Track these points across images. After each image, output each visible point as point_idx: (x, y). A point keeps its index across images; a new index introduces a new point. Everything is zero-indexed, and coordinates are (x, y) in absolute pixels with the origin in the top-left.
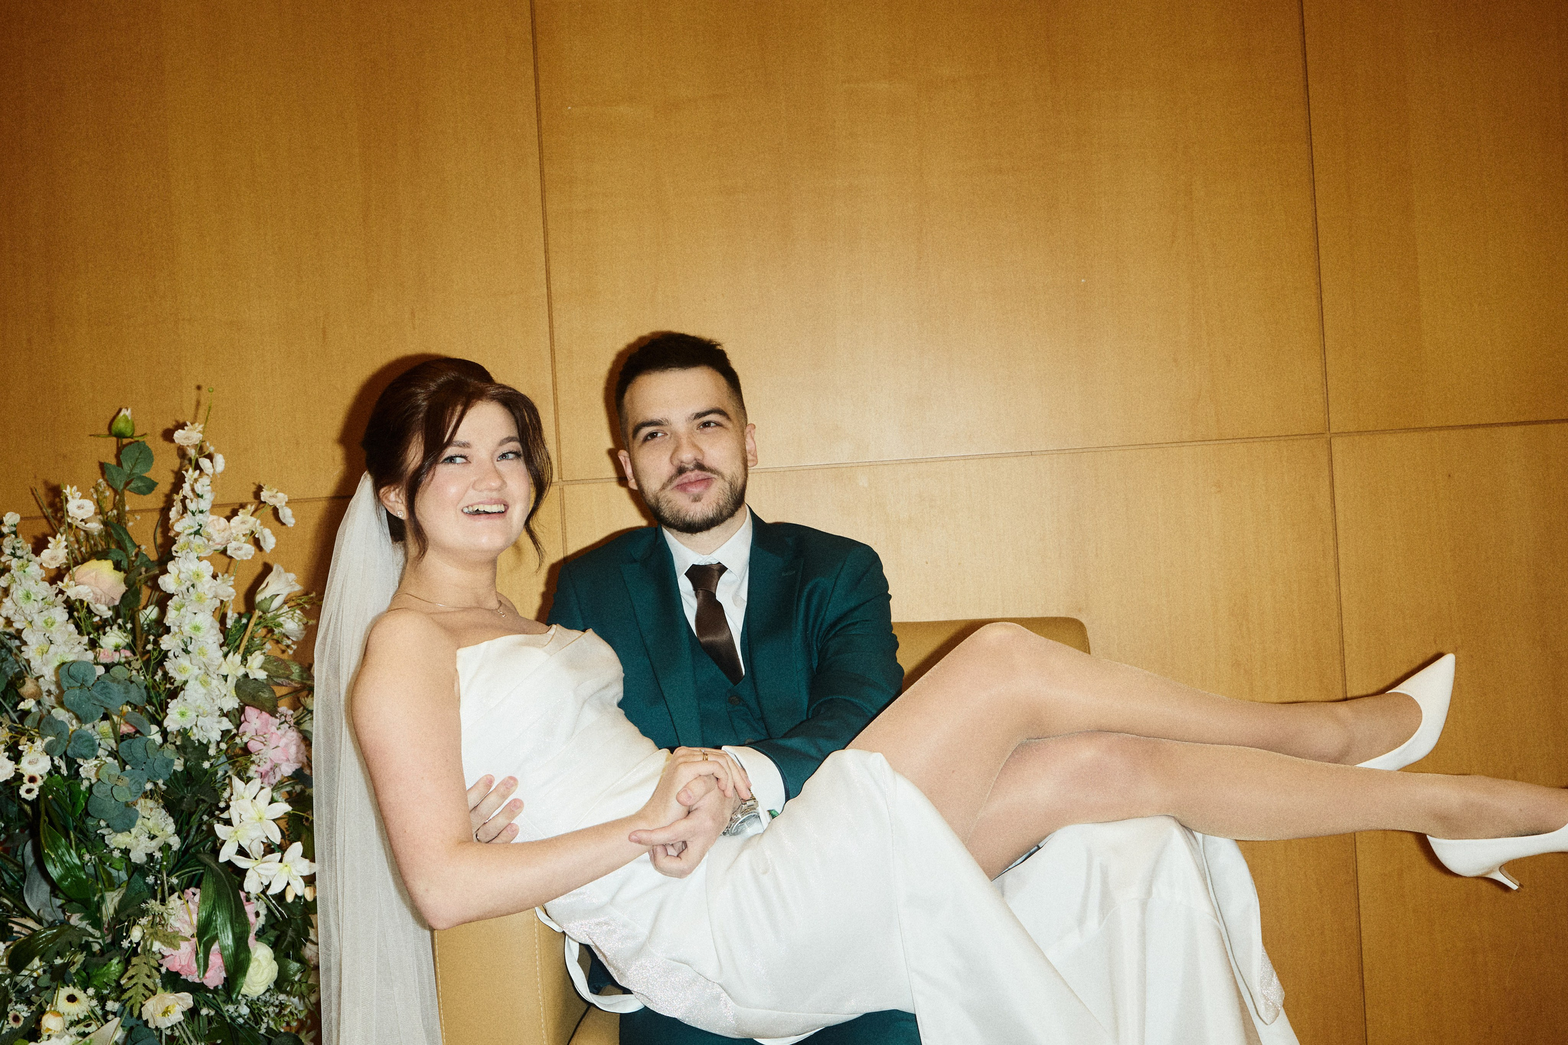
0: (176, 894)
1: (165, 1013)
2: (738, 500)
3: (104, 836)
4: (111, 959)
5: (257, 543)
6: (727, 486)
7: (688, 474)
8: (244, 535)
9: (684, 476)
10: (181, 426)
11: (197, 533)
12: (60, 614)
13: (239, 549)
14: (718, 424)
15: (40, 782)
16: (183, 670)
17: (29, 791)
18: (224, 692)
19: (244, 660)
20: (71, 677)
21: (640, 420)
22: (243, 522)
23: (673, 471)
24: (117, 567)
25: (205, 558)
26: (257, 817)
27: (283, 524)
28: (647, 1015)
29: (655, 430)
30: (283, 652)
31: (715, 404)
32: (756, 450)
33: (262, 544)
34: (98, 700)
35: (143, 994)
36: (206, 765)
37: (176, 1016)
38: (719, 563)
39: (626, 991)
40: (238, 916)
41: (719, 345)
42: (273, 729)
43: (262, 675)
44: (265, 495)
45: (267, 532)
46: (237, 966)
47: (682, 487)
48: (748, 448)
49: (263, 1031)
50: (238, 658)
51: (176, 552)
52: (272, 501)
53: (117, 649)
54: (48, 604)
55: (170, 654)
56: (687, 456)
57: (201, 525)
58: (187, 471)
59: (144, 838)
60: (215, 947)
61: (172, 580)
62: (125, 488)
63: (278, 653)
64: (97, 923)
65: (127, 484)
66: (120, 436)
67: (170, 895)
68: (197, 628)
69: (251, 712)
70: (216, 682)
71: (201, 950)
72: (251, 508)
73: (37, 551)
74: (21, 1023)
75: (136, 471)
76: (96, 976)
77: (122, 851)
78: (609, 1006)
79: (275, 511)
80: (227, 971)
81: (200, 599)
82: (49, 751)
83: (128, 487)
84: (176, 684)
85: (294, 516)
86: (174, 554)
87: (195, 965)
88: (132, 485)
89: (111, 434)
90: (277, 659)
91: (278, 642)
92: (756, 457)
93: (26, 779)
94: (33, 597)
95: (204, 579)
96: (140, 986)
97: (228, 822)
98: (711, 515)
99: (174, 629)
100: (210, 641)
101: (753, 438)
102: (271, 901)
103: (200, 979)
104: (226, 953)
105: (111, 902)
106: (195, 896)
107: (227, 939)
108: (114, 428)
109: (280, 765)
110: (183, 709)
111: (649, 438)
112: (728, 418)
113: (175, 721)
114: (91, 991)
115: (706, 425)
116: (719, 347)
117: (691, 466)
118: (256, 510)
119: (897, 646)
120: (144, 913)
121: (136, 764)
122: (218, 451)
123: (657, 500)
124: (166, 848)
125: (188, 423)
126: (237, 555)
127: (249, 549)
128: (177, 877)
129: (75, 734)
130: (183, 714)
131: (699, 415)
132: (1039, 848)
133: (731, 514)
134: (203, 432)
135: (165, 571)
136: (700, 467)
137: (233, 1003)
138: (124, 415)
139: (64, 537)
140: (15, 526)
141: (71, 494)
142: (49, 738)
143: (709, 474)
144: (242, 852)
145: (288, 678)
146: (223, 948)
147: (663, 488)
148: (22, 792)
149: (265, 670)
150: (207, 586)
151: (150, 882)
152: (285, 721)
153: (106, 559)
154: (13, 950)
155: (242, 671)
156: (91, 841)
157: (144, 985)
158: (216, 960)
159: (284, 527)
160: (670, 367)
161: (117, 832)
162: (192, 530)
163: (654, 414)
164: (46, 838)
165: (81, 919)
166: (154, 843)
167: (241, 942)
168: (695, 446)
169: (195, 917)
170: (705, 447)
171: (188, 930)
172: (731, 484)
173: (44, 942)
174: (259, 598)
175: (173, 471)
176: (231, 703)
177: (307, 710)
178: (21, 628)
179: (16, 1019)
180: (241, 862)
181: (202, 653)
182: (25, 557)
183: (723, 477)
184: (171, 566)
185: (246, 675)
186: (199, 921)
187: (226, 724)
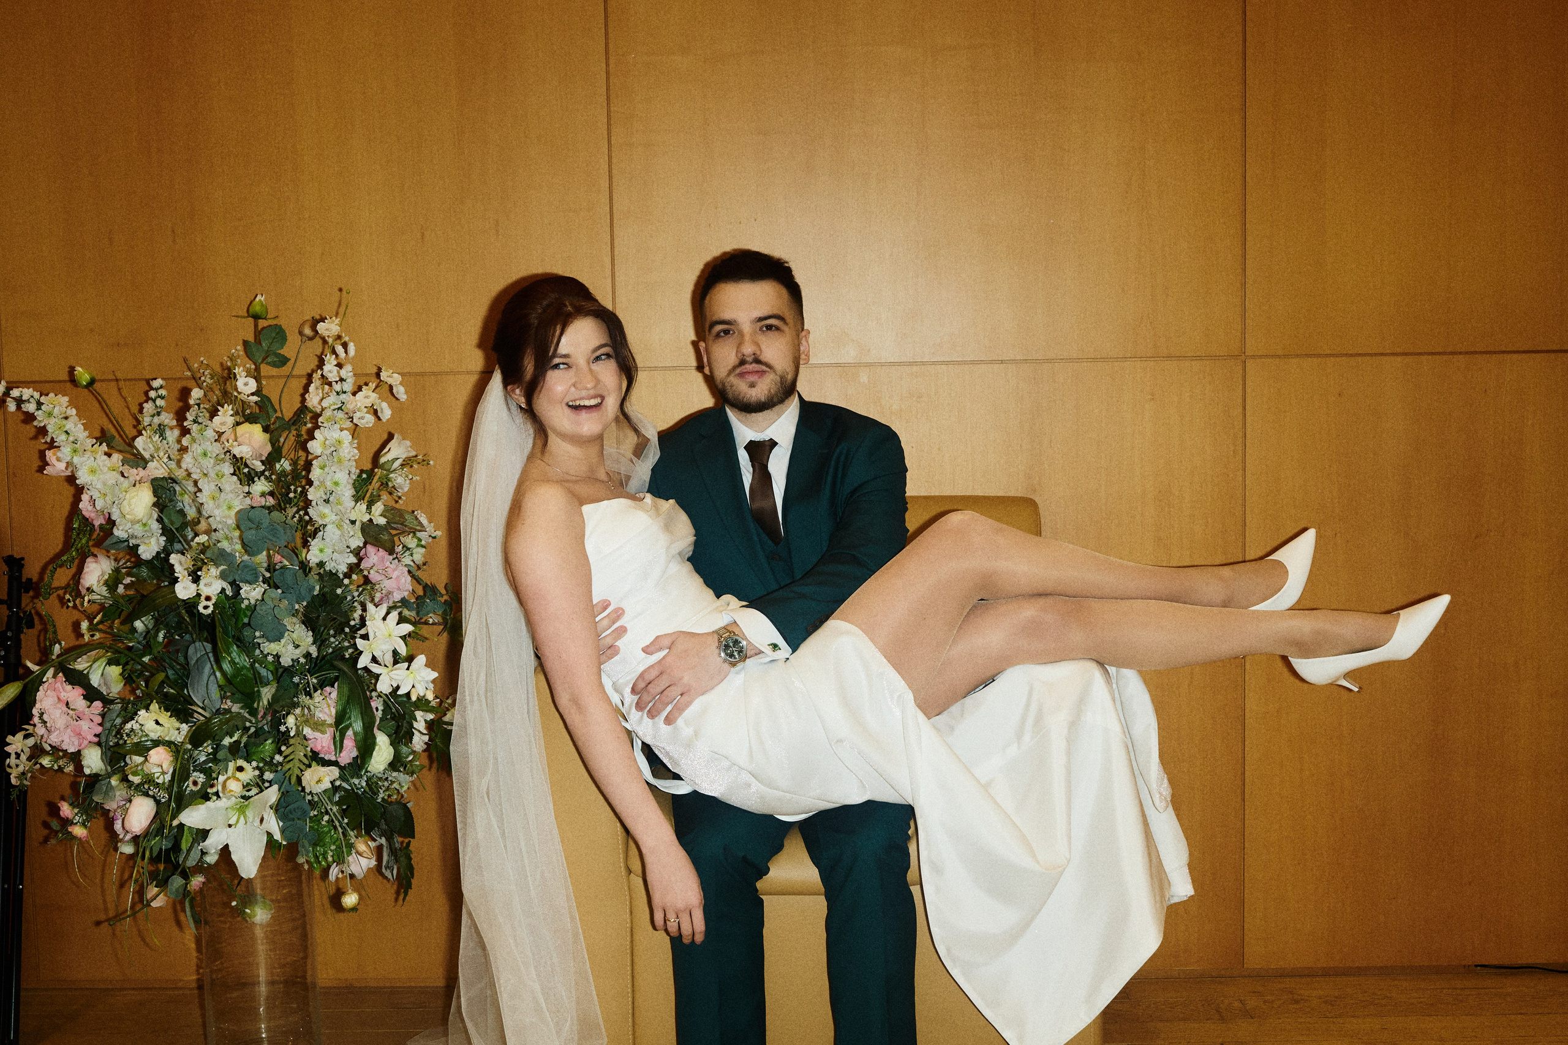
0: (319, 691)
1: (319, 781)
2: (788, 389)
3: (259, 644)
4: (266, 740)
5: (375, 412)
6: (778, 379)
7: (747, 366)
8: (366, 407)
9: (743, 367)
10: (323, 320)
11: (340, 409)
12: (227, 468)
13: (362, 418)
14: (778, 329)
15: (214, 601)
16: (323, 516)
17: (206, 607)
18: (352, 533)
19: (369, 507)
20: (249, 520)
21: (715, 318)
22: (366, 397)
23: (737, 363)
24: (266, 429)
25: (346, 429)
26: (387, 634)
27: (397, 399)
28: (696, 796)
29: (728, 329)
30: (397, 502)
31: (775, 312)
32: (809, 351)
33: (379, 414)
34: (269, 539)
35: (299, 767)
36: (339, 591)
37: (326, 785)
38: (771, 439)
39: (677, 777)
40: (366, 708)
41: (787, 262)
42: (388, 564)
43: (382, 521)
44: (384, 375)
45: (384, 405)
46: (366, 748)
47: (742, 375)
48: (802, 348)
49: (379, 800)
50: (364, 507)
51: (322, 423)
52: (390, 381)
53: (263, 495)
54: (218, 460)
55: (314, 503)
56: (748, 349)
57: (344, 403)
58: (326, 356)
59: (291, 647)
60: (350, 733)
61: (318, 445)
62: (262, 362)
63: (392, 503)
64: (253, 712)
65: (264, 359)
66: (256, 317)
67: (315, 692)
68: (336, 484)
69: (371, 549)
70: (347, 525)
71: (338, 734)
72: (372, 385)
73: (211, 418)
74: (199, 787)
75: (273, 348)
76: (254, 753)
77: (274, 656)
78: (665, 787)
79: (391, 387)
80: (359, 749)
81: (340, 461)
82: (223, 576)
83: (265, 362)
84: (316, 526)
85: (406, 392)
86: (320, 424)
87: (333, 747)
88: (269, 360)
89: (249, 316)
90: (393, 509)
91: (391, 494)
92: (809, 357)
93: (203, 598)
94: (209, 455)
95: (345, 445)
96: (296, 761)
97: (365, 637)
98: (763, 399)
99: (316, 483)
100: (347, 495)
101: (807, 342)
102: (390, 700)
103: (336, 757)
104: (358, 738)
105: (267, 693)
106: (333, 693)
107: (358, 726)
108: (251, 310)
109: (393, 592)
110: (321, 547)
111: (722, 334)
112: (786, 323)
113: (315, 556)
114: (254, 764)
115: (769, 327)
116: (786, 265)
117: (749, 359)
118: (376, 387)
119: (906, 509)
120: (295, 705)
121: (287, 589)
122: (350, 340)
123: (723, 384)
124: (308, 655)
125: (328, 317)
126: (361, 423)
127: (370, 419)
128: (316, 678)
129: (242, 564)
130: (321, 551)
131: (761, 319)
132: (994, 681)
133: (781, 401)
134: (340, 325)
135: (312, 438)
136: (757, 361)
137: (358, 778)
138: (260, 300)
139: (231, 406)
140: (200, 399)
141: (239, 373)
142: (222, 567)
143: (764, 368)
144: (374, 660)
145: (402, 524)
146: (355, 734)
147: (729, 375)
148: (200, 608)
149: (385, 517)
150: (346, 451)
151: (296, 681)
152: (397, 557)
153: (256, 423)
154: (195, 730)
155: (366, 518)
156: (248, 647)
157: (299, 760)
158: (349, 743)
159: (397, 401)
160: (743, 278)
161: (270, 641)
162: (336, 407)
163: (727, 315)
164: (222, 644)
165: (241, 708)
166: (298, 651)
167: (368, 729)
168: (757, 345)
169: (333, 711)
170: (763, 347)
171: (331, 720)
172: (782, 377)
173: (218, 725)
174: (383, 460)
175: (316, 355)
176: (357, 541)
177: (407, 547)
178: (198, 478)
179: (195, 783)
180: (375, 669)
181: (339, 503)
182: (204, 423)
183: (775, 371)
184: (317, 434)
185: (371, 520)
186: (337, 712)
187: (353, 560)
